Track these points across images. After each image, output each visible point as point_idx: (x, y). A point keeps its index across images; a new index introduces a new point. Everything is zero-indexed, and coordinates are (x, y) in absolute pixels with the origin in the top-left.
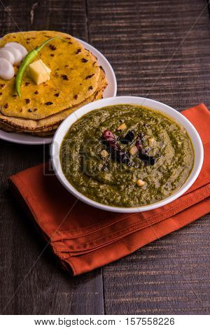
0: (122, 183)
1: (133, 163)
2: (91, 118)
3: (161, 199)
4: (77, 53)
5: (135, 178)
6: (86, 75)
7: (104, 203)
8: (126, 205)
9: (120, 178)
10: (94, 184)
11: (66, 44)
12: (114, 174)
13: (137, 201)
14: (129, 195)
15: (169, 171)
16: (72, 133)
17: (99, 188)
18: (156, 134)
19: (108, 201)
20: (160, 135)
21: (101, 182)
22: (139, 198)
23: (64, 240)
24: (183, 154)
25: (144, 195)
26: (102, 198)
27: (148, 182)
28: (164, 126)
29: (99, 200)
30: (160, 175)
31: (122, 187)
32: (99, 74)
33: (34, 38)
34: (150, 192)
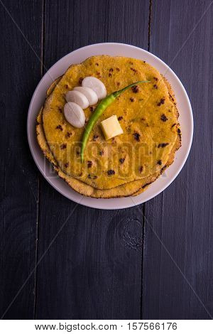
4: (159, 105)
6: (160, 141)
11: (151, 86)
32: (174, 144)
33: (118, 70)
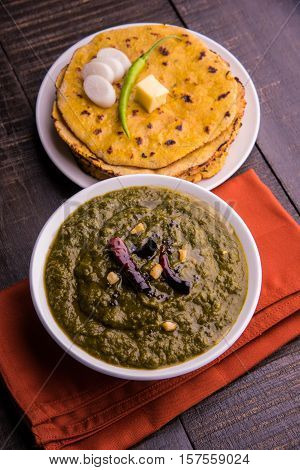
0: (140, 326)
1: (158, 293)
2: (91, 214)
3: (201, 352)
5: (160, 317)
7: (113, 363)
8: (148, 365)
9: (136, 318)
10: (98, 330)
12: (127, 312)
13: (165, 358)
14: (152, 349)
15: (211, 303)
16: (62, 239)
17: (105, 336)
18: (190, 238)
19: (120, 358)
20: (197, 240)
21: (109, 326)
22: (167, 353)
23: (53, 420)
24: (230, 272)
25: (175, 347)
26: (109, 354)
27: (180, 324)
28: (201, 223)
29: (105, 357)
30: (199, 311)
31: (141, 333)
34: (183, 340)
